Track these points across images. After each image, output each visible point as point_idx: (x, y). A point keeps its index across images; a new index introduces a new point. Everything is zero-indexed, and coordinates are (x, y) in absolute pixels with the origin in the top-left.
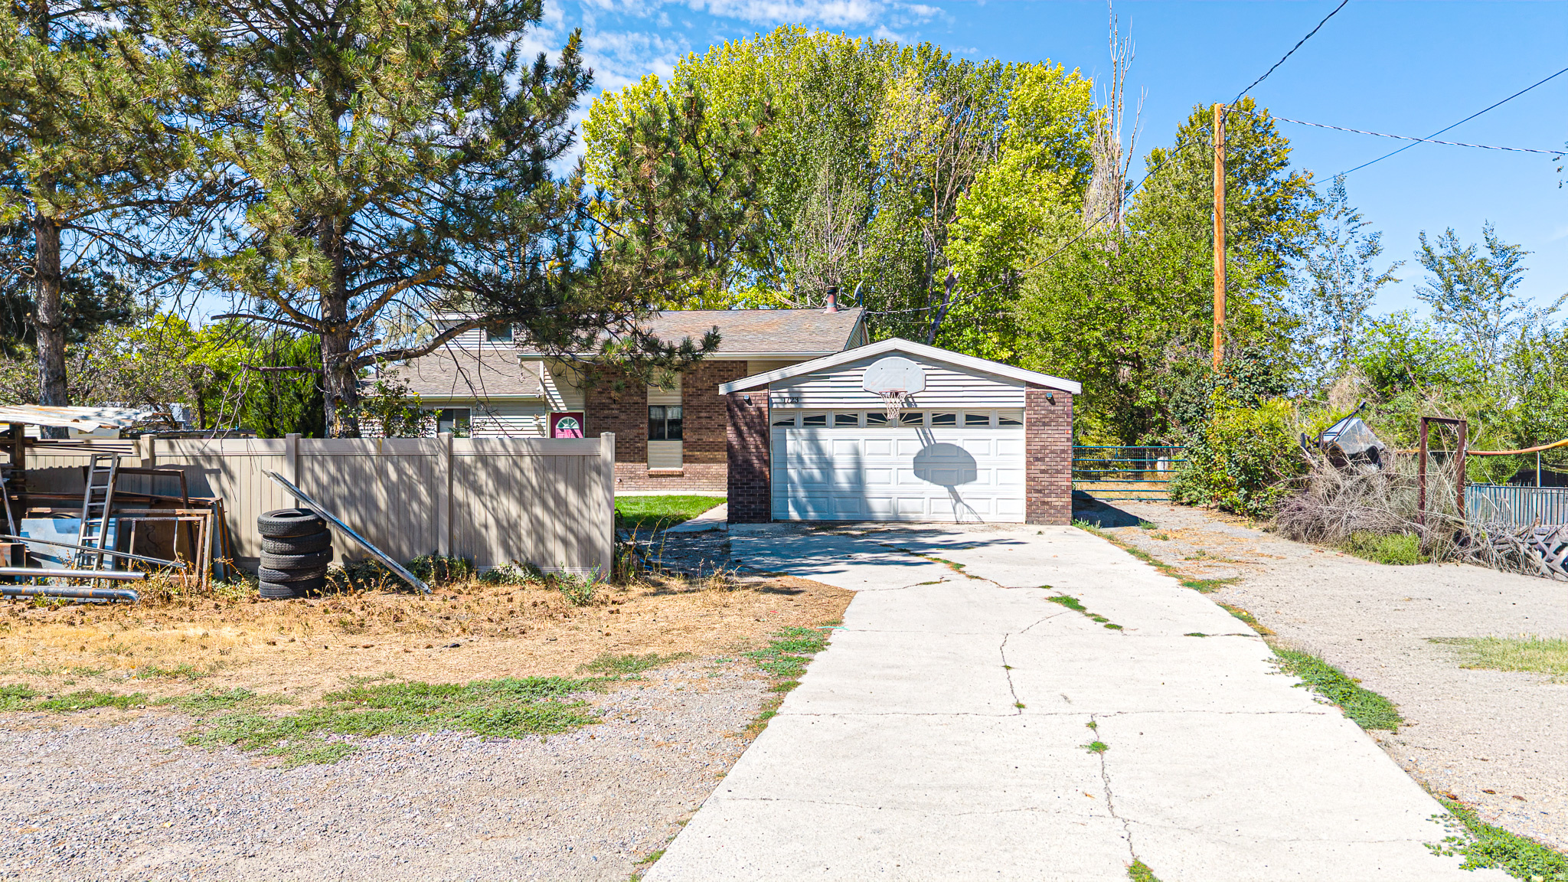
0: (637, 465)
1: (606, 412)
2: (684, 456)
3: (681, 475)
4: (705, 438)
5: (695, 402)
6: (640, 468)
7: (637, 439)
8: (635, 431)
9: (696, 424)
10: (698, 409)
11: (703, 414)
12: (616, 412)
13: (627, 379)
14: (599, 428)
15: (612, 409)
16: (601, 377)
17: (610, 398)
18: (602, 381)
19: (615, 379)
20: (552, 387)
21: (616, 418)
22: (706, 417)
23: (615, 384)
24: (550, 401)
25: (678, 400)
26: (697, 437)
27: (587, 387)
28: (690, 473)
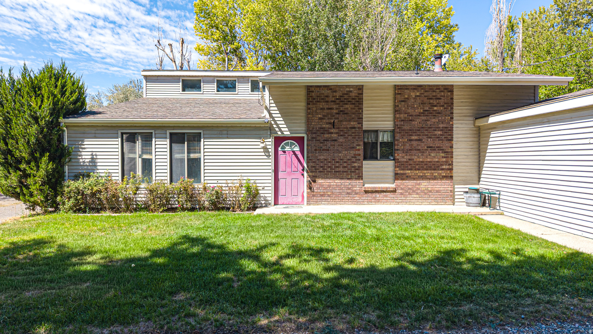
0: (354, 182)
1: (326, 136)
2: (396, 174)
3: (394, 191)
4: (415, 158)
5: (406, 127)
6: (356, 185)
7: (354, 160)
8: (352, 152)
9: (408, 147)
10: (410, 132)
11: (413, 138)
12: (335, 135)
13: (347, 106)
14: (321, 150)
15: (332, 133)
16: (322, 105)
17: (330, 123)
18: (321, 109)
19: (335, 106)
20: (277, 115)
21: (335, 140)
22: (416, 140)
23: (335, 111)
24: (275, 126)
25: (389, 125)
26: (408, 157)
27: (308, 114)
28: (402, 189)
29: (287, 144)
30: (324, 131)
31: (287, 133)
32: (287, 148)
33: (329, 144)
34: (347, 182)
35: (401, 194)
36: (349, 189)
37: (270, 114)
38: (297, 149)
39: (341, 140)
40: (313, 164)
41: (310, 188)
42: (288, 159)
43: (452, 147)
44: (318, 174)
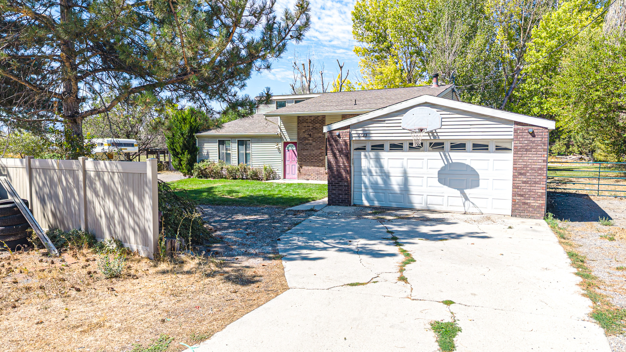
0: (321, 168)
1: (307, 141)
7: (320, 155)
8: (320, 151)
12: (311, 141)
13: (316, 125)
14: (303, 149)
15: (309, 140)
16: (305, 124)
17: (309, 134)
18: (304, 126)
19: (311, 125)
20: (284, 130)
21: (311, 144)
23: (311, 128)
24: (283, 136)
27: (298, 129)
29: (290, 146)
30: (305, 139)
31: (289, 140)
32: (290, 148)
33: (308, 146)
34: (317, 168)
36: (318, 171)
37: (281, 130)
38: (294, 149)
39: (314, 144)
40: (300, 157)
41: (299, 171)
42: (291, 154)
44: (303, 163)
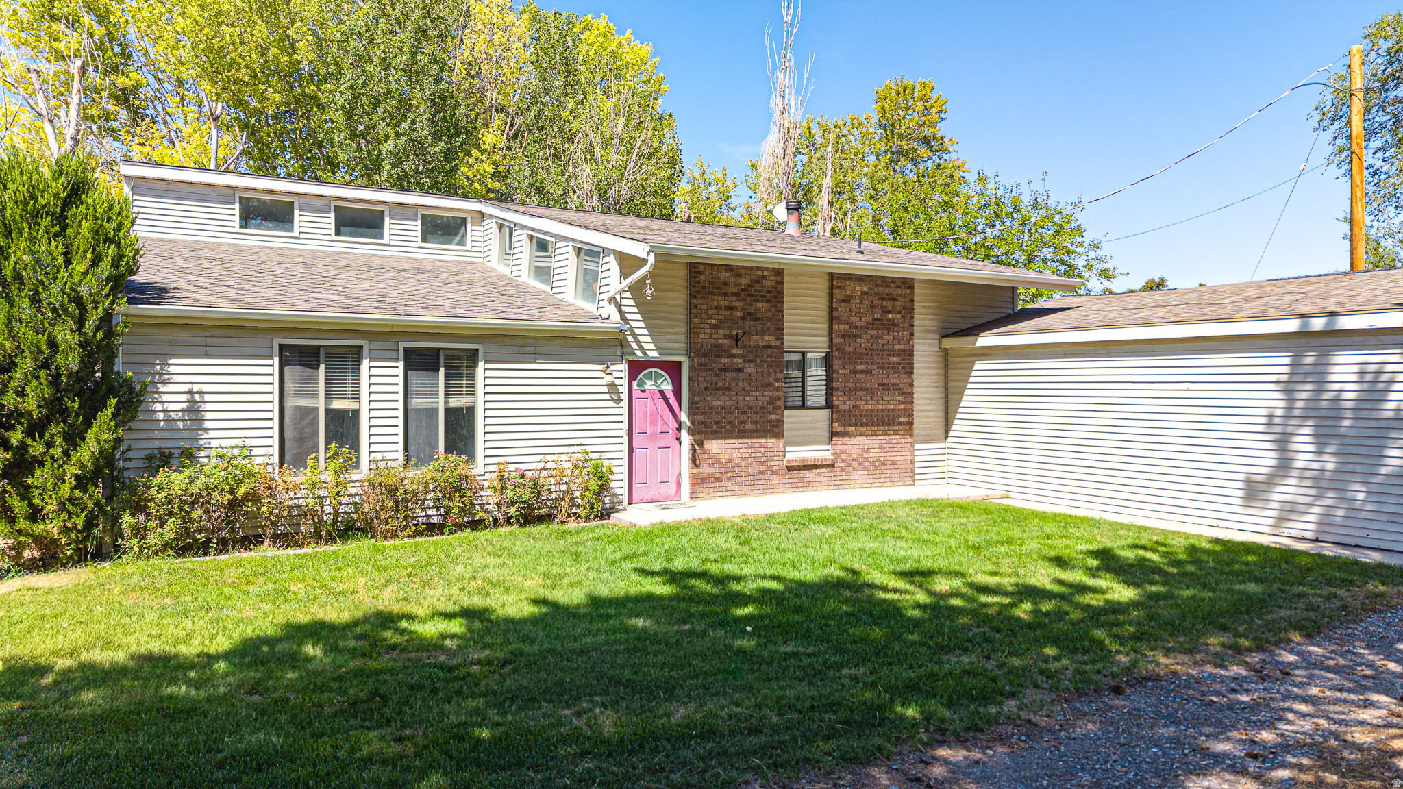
0: (770, 451)
1: (724, 361)
3: (832, 465)
4: (861, 404)
5: (849, 348)
6: (774, 456)
7: (770, 408)
8: (768, 394)
11: (859, 367)
12: (740, 361)
13: (759, 305)
14: (713, 389)
15: (733, 356)
16: (717, 300)
17: (731, 337)
18: (716, 308)
19: (739, 304)
20: (633, 313)
21: (740, 370)
22: (862, 372)
23: (739, 314)
24: (630, 338)
25: (823, 342)
26: (852, 403)
27: (691, 316)
28: (843, 461)
29: (649, 376)
30: (720, 351)
32: (649, 385)
33: (729, 376)
34: (759, 452)
35: (843, 470)
37: (622, 313)
38: (667, 386)
39: (749, 369)
40: (700, 417)
41: (695, 461)
42: (652, 406)
43: (911, 385)
